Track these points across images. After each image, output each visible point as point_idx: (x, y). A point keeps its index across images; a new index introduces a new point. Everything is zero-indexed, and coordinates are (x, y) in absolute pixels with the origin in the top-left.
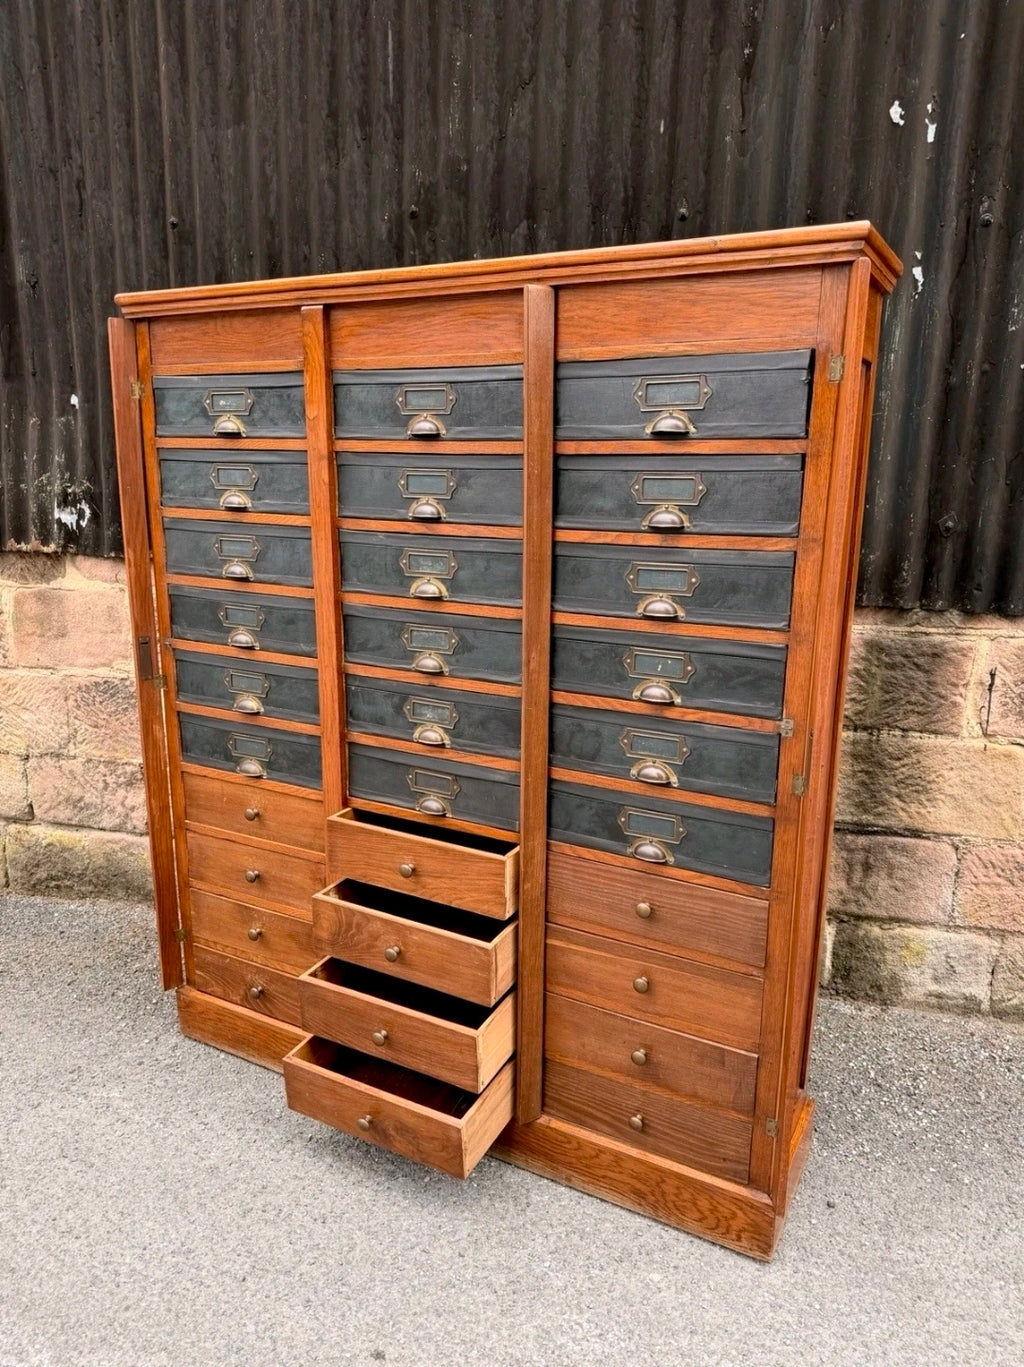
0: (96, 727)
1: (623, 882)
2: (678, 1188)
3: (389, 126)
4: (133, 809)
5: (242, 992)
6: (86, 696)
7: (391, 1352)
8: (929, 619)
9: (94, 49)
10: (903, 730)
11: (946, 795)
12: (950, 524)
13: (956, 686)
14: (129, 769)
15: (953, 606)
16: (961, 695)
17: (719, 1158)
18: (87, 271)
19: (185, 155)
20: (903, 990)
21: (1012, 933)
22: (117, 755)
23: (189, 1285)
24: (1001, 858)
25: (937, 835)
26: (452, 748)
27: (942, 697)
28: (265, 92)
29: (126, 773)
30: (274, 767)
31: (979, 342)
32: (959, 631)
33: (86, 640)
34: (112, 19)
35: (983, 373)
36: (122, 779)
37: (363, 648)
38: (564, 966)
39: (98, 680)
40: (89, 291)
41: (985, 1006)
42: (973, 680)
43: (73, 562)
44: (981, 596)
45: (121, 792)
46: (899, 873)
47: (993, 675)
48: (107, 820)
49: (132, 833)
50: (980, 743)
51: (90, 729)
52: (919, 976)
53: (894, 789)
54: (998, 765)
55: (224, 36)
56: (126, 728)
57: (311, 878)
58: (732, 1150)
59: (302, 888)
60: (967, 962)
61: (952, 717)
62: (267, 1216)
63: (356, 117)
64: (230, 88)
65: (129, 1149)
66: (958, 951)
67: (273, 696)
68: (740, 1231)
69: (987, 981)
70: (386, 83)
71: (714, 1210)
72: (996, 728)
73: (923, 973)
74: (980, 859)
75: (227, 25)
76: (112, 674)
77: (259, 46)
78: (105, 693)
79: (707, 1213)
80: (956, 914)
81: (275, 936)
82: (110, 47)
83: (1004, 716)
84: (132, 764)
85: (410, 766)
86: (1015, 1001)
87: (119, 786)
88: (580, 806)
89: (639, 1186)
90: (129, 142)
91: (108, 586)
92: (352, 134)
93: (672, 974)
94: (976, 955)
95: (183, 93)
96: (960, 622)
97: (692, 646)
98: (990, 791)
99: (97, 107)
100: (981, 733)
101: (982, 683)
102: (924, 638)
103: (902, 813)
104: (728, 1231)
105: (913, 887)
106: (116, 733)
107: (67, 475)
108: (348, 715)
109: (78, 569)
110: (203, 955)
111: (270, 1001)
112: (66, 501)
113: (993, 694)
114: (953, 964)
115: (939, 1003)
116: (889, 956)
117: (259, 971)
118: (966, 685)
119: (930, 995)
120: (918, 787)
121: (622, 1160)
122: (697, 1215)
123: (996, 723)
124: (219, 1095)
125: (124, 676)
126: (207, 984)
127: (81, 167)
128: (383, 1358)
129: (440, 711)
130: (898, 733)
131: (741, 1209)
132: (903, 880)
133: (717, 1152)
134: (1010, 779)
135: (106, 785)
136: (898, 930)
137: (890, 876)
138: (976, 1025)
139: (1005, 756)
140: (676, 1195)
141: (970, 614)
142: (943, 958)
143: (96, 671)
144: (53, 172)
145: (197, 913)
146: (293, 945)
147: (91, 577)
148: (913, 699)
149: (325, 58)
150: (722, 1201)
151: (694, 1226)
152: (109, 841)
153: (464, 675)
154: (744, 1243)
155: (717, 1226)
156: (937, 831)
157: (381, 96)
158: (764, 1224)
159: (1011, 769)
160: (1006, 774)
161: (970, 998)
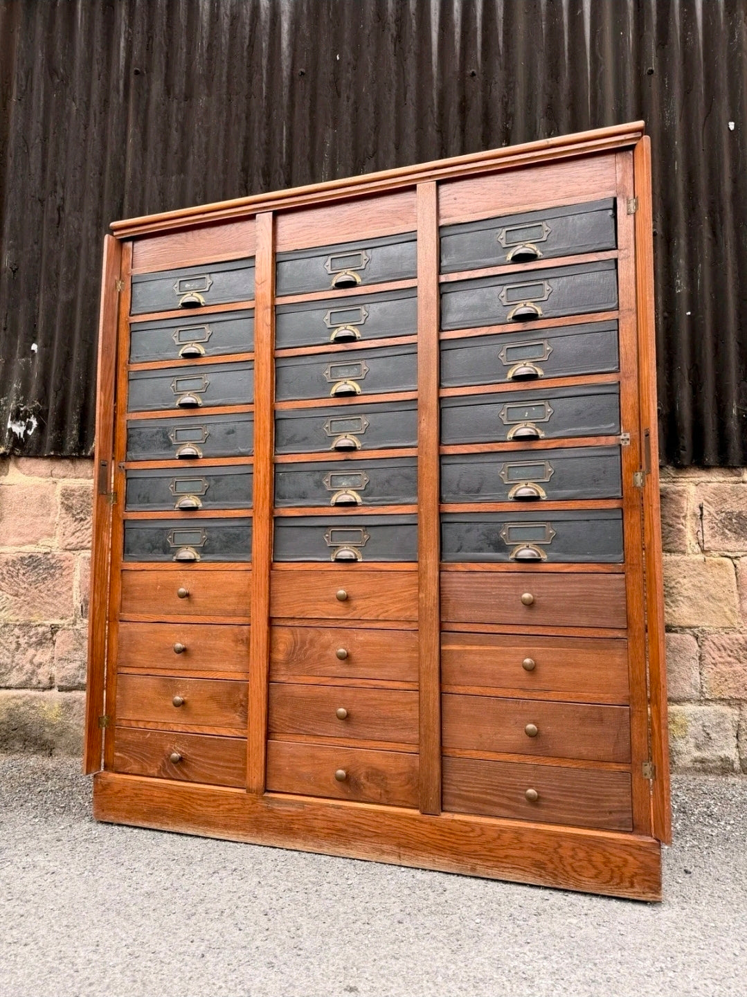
0: (16, 595)
1: (507, 583)
2: (573, 849)
3: (282, 177)
4: (40, 665)
5: (160, 764)
6: (12, 569)
7: (361, 986)
9: (82, 131)
11: (684, 597)
13: (678, 517)
14: (40, 630)
15: (668, 463)
16: (682, 524)
17: (605, 812)
18: (58, 262)
19: (140, 191)
20: (675, 758)
22: (32, 618)
23: (149, 964)
24: (728, 641)
25: (683, 628)
26: (363, 505)
27: (670, 526)
28: (199, 157)
29: (38, 633)
30: (207, 551)
31: (660, 300)
32: (674, 480)
33: (18, 523)
34: (98, 114)
35: (665, 318)
36: (34, 639)
37: (291, 441)
38: (461, 666)
39: (25, 555)
40: (57, 274)
41: (737, 765)
42: (689, 513)
43: (16, 463)
44: (686, 454)
45: (31, 651)
47: (701, 508)
48: (15, 678)
49: (36, 688)
50: (701, 557)
51: (11, 598)
52: (685, 745)
54: (715, 571)
55: (174, 125)
56: (43, 595)
57: (233, 641)
58: (615, 801)
59: (225, 651)
60: (718, 730)
61: (679, 539)
62: (211, 916)
63: (260, 171)
64: (176, 153)
65: (63, 889)
66: (710, 721)
67: (210, 493)
68: (633, 876)
69: (734, 744)
71: (607, 862)
72: (709, 545)
73: (688, 742)
74: (714, 643)
75: (177, 120)
76: (38, 550)
77: (198, 131)
78: (29, 566)
79: (602, 867)
80: (704, 690)
81: (197, 701)
82: (94, 130)
83: (713, 536)
84: (44, 625)
85: (327, 527)
87: (30, 646)
88: (468, 531)
89: (539, 857)
90: (101, 185)
91: (43, 480)
93: (552, 651)
94: (723, 722)
95: (143, 157)
96: (675, 473)
97: (549, 394)
98: (713, 591)
99: (80, 163)
100: (699, 549)
101: (695, 515)
104: (622, 881)
105: (671, 671)
106: (34, 600)
107: (21, 398)
108: (276, 496)
109: (19, 468)
110: (123, 736)
111: (187, 766)
112: (17, 416)
113: (704, 522)
114: (708, 732)
115: (703, 766)
117: (180, 737)
118: (685, 517)
119: (696, 761)
121: (522, 835)
122: (594, 872)
123: (709, 541)
125: (48, 550)
126: (125, 764)
127: (63, 199)
128: (357, 990)
129: (353, 478)
131: (631, 854)
133: (603, 807)
134: (724, 582)
135: (18, 644)
138: (731, 780)
139: (719, 565)
140: (572, 857)
141: (680, 468)
142: (701, 727)
143: (23, 549)
144: (41, 201)
145: (123, 695)
146: (213, 706)
147: (30, 474)
149: (241, 139)
150: (615, 851)
151: (590, 885)
152: (14, 698)
153: (374, 447)
154: (637, 889)
155: (612, 878)
156: (682, 625)
157: (278, 159)
158: (651, 864)
159: (724, 574)
160: (722, 578)
161: (725, 760)
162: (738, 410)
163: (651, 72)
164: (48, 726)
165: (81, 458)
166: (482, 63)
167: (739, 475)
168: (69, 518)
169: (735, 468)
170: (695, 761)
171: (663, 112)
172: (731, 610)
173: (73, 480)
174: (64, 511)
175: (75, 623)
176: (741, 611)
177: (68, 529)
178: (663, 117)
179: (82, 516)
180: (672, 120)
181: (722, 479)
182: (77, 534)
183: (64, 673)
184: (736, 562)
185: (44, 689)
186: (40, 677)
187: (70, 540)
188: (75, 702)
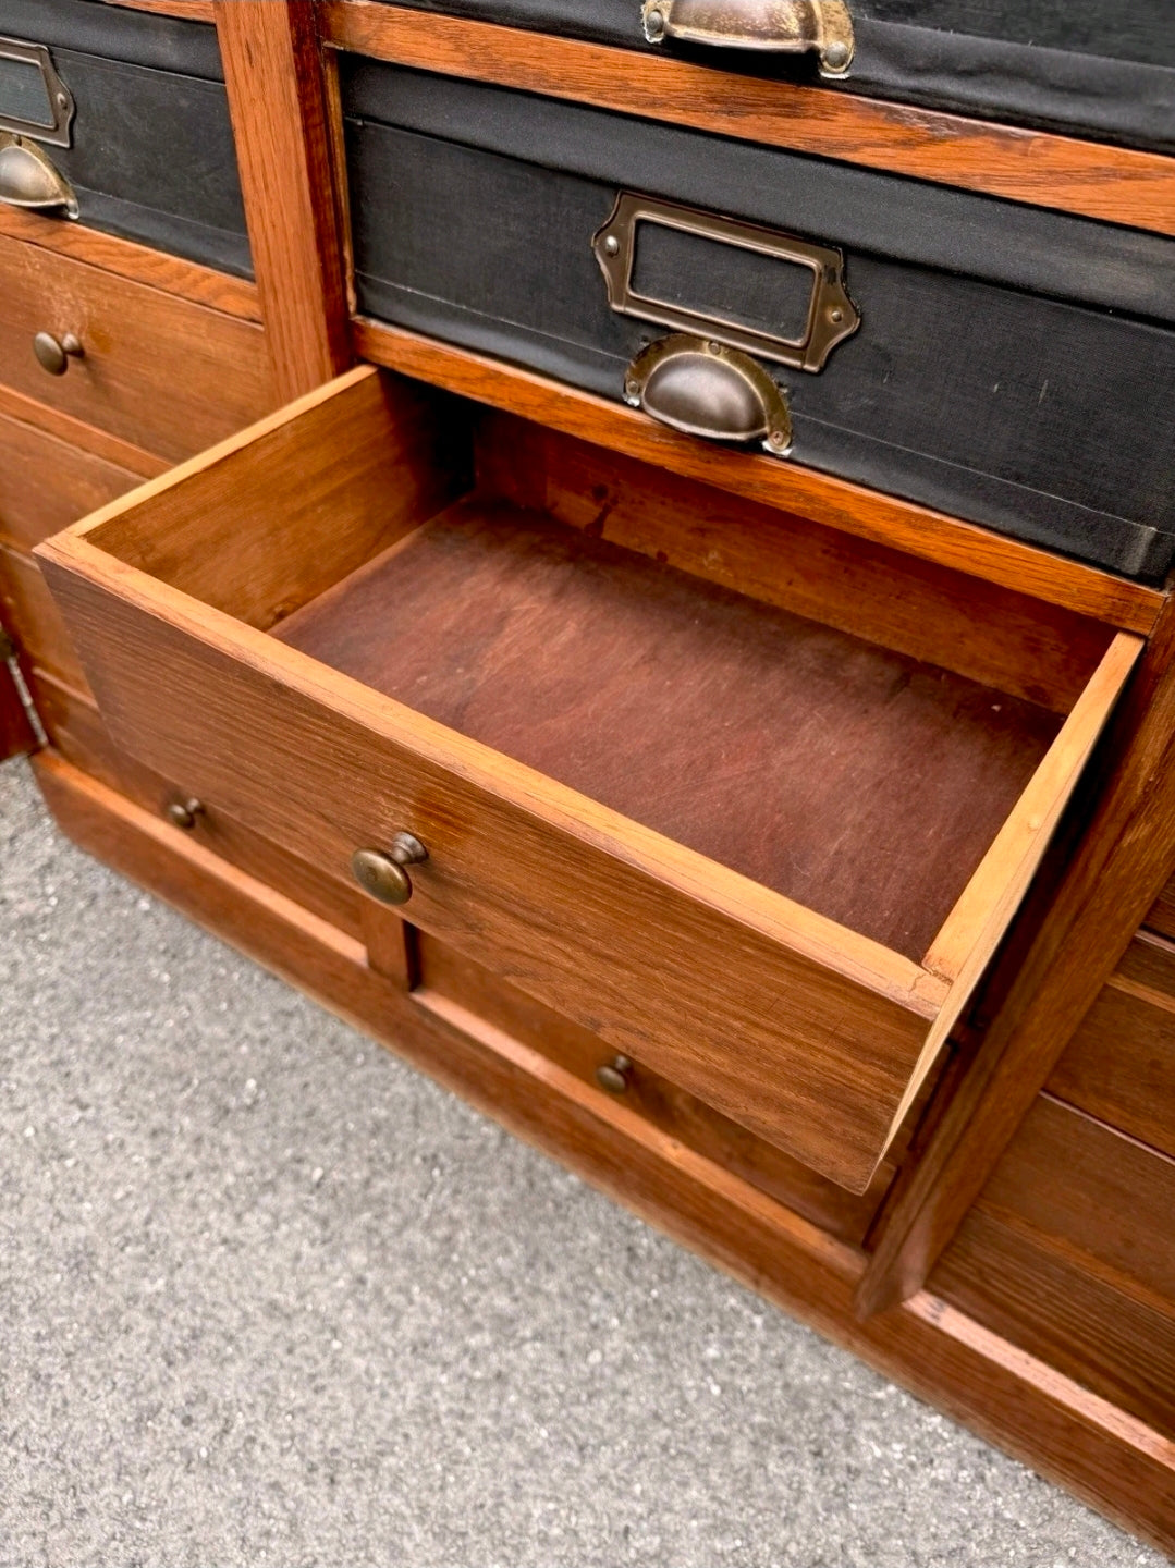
26: (855, 86)
30: (90, 172)
110: (62, 700)
124: (122, 1019)
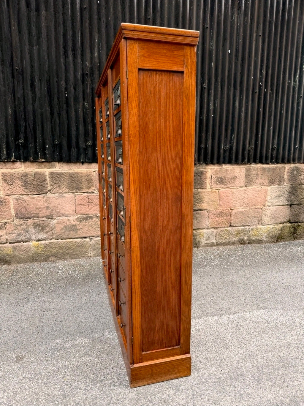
3: (79, 52)
8: (199, 166)
10: (197, 189)
11: (205, 201)
12: (203, 146)
13: (205, 179)
15: (204, 163)
16: (206, 181)
20: (201, 244)
21: (218, 227)
24: (216, 212)
25: (204, 210)
27: (203, 181)
28: (45, 39)
31: (205, 110)
32: (205, 168)
35: (206, 117)
41: (215, 244)
42: (208, 177)
44: (209, 160)
46: (198, 219)
47: (211, 176)
50: (210, 190)
52: (203, 240)
53: (196, 201)
54: (214, 194)
55: (32, 23)
60: (211, 235)
61: (205, 185)
63: (70, 49)
64: (34, 36)
66: (210, 233)
69: (215, 239)
70: (79, 42)
72: (213, 186)
74: (212, 213)
75: (33, 21)
77: (43, 27)
80: (209, 226)
83: (214, 184)
86: (220, 242)
92: (70, 53)
94: (213, 233)
95: (20, 36)
96: (205, 166)
98: (213, 199)
100: (210, 188)
101: (210, 178)
102: (199, 170)
103: (198, 206)
105: (201, 221)
113: (212, 180)
114: (209, 236)
115: (207, 245)
116: (198, 237)
118: (207, 179)
120: (200, 200)
130: (196, 189)
132: (199, 220)
134: (216, 196)
136: (199, 231)
137: (197, 220)
138: (214, 248)
139: (215, 192)
141: (207, 164)
142: (207, 235)
148: (198, 182)
149: (62, 33)
157: (77, 44)
159: (216, 194)
160: (215, 195)
161: (213, 243)
162: (223, 147)
163: (207, 27)
164: (8, 255)
165: (8, 162)
166: (152, 14)
167: (222, 166)
168: (5, 184)
169: (221, 164)
170: (205, 244)
171: (210, 43)
172: (217, 204)
173: (5, 170)
174: (3, 182)
175: (13, 221)
176: (219, 204)
177: (6, 188)
178: (210, 45)
179: (11, 183)
180: (213, 47)
181: (217, 167)
182: (10, 190)
183: (11, 238)
184: (219, 191)
185: (4, 244)
186: (2, 240)
187: (8, 192)
188: (17, 247)
